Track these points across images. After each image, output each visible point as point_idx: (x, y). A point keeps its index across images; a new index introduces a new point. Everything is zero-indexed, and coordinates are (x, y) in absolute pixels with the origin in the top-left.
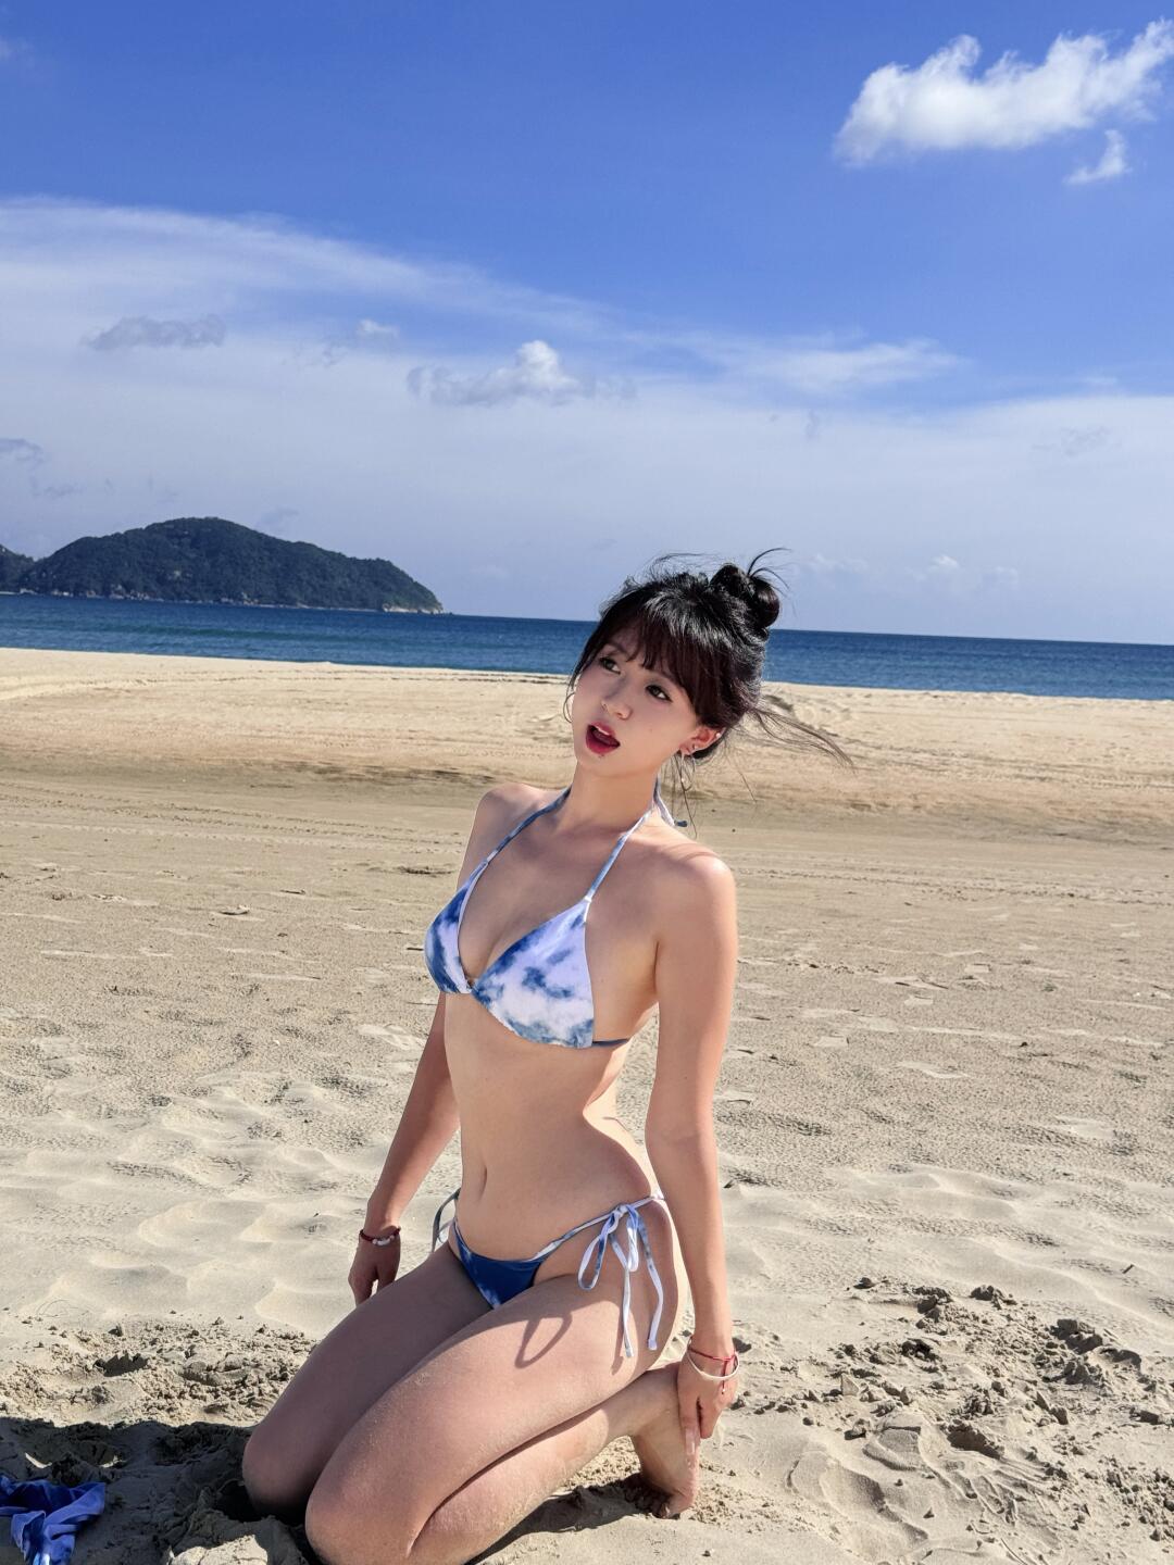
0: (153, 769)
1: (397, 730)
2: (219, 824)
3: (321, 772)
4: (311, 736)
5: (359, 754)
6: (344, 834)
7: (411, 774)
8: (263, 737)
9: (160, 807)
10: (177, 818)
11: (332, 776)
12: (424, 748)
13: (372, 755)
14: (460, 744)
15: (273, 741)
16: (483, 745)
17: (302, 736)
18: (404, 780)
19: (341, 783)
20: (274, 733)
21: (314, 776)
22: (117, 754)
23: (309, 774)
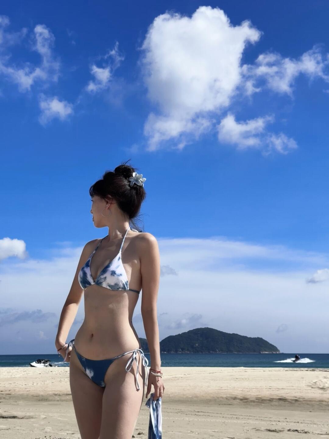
0: (189, 400)
1: (266, 386)
2: (208, 416)
3: (241, 400)
4: (238, 389)
5: (253, 394)
6: (248, 419)
7: (271, 400)
8: (222, 390)
9: (191, 411)
10: (195, 415)
11: (245, 401)
12: (274, 391)
13: (257, 394)
14: (286, 390)
15: (226, 390)
16: (294, 390)
17: (235, 389)
18: (268, 402)
19: (248, 403)
20: (226, 388)
21: (239, 401)
22: (178, 396)
23: (238, 400)
